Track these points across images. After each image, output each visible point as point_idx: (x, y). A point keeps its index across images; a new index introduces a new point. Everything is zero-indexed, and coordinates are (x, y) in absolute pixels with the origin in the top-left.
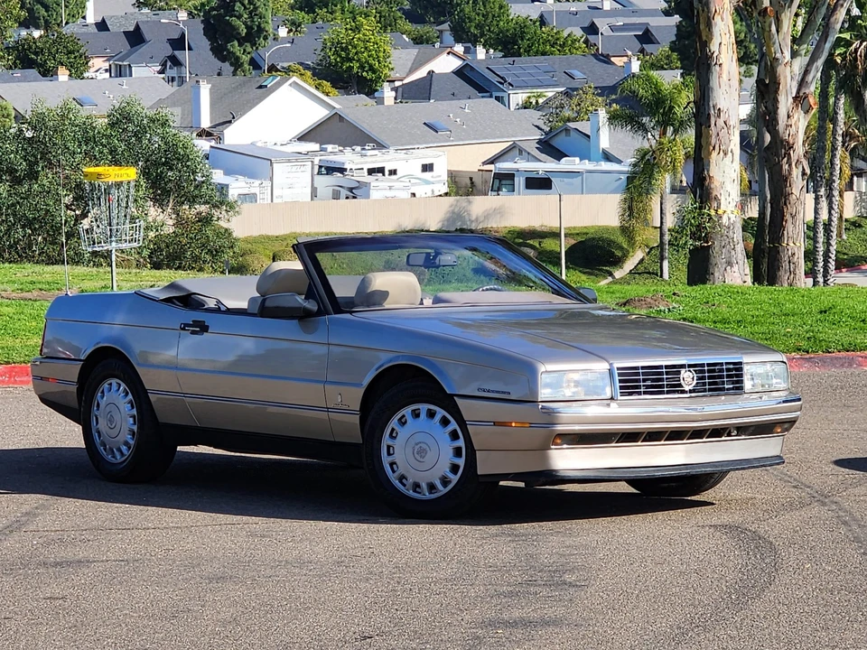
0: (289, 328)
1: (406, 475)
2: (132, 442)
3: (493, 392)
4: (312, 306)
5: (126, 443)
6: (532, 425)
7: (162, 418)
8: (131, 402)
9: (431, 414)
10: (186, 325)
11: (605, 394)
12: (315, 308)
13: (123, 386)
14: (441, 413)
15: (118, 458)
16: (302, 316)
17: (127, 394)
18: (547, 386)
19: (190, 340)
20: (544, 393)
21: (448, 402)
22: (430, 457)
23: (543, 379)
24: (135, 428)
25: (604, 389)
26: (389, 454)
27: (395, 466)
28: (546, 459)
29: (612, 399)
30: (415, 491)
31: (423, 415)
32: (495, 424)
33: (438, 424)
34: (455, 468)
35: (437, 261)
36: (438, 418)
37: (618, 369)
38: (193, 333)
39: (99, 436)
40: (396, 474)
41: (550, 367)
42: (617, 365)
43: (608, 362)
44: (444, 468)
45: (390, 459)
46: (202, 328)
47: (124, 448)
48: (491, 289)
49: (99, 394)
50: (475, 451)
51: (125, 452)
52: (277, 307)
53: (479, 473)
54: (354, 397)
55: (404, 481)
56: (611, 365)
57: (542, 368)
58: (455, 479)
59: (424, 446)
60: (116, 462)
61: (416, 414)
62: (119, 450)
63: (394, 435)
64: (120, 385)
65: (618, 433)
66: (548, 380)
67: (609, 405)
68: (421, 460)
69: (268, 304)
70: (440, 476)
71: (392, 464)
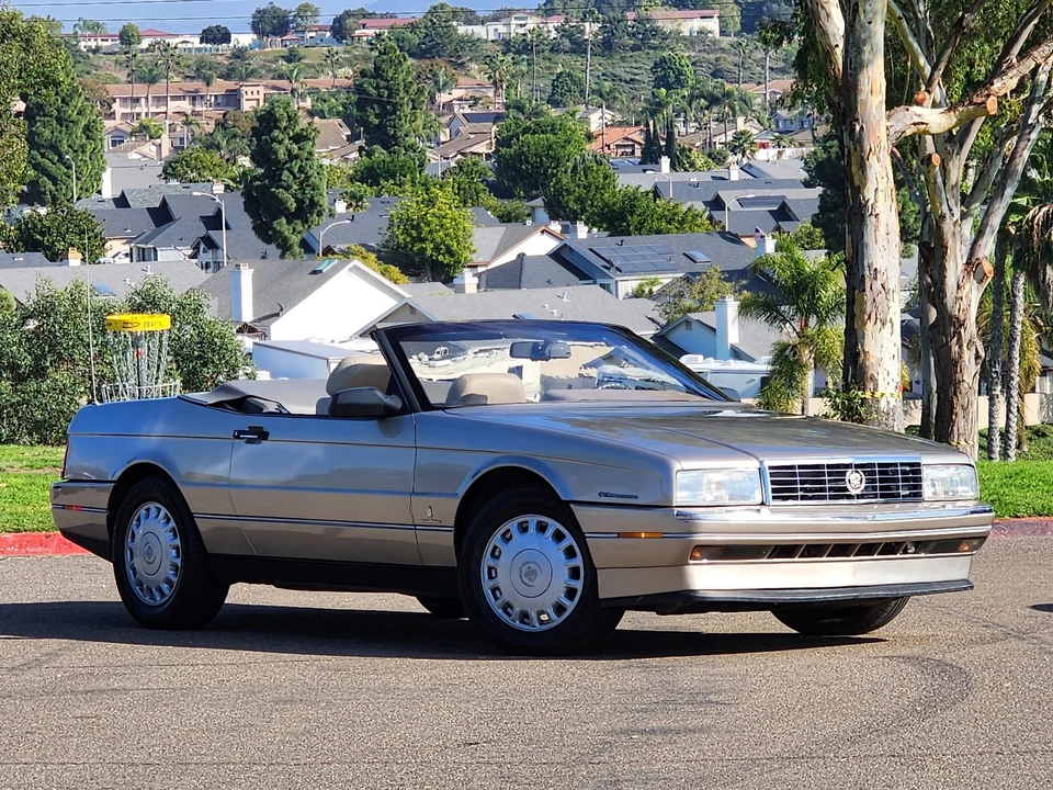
0: (367, 430)
1: (512, 602)
2: (175, 579)
3: (617, 496)
4: (395, 402)
5: (168, 581)
6: (664, 535)
7: (211, 549)
8: (173, 530)
9: (542, 528)
10: (241, 432)
11: (754, 498)
12: (399, 405)
13: (164, 511)
14: (553, 525)
15: (158, 599)
16: (383, 415)
17: (168, 521)
18: (684, 487)
19: (245, 450)
20: (680, 497)
21: (562, 511)
22: (540, 582)
23: (679, 479)
24: (179, 562)
25: (753, 492)
26: (490, 577)
27: (497, 592)
28: (682, 576)
29: (762, 504)
30: (522, 622)
31: (532, 529)
32: (620, 535)
33: (550, 539)
34: (571, 593)
35: (547, 352)
36: (550, 532)
37: (770, 468)
38: (250, 441)
39: (135, 574)
40: (499, 601)
41: (686, 464)
42: (768, 462)
43: (757, 459)
44: (557, 593)
45: (492, 583)
46: (262, 435)
47: (165, 587)
49: (135, 522)
50: (596, 569)
51: (166, 592)
52: (351, 405)
53: (600, 597)
54: (447, 509)
55: (509, 610)
56: (761, 462)
57: (677, 466)
58: (570, 606)
59: (533, 566)
60: (156, 604)
61: (523, 529)
62: (160, 590)
63: (497, 554)
64: (159, 510)
65: (771, 546)
66: (685, 481)
67: (758, 511)
68: (530, 583)
69: (341, 400)
70: (553, 602)
71: (495, 590)
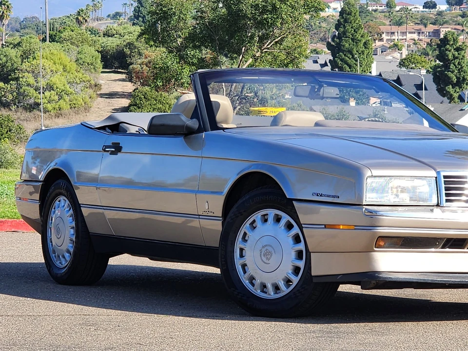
1: (255, 276)
2: (72, 250)
3: (325, 196)
4: (194, 124)
5: (68, 251)
6: (357, 227)
7: (91, 230)
8: (72, 216)
9: (278, 219)
10: (106, 147)
11: (431, 201)
12: (197, 126)
13: (67, 202)
14: (285, 218)
15: (63, 263)
16: (187, 133)
17: (69, 209)
18: (373, 190)
19: (109, 160)
20: (369, 197)
21: (287, 205)
22: (274, 261)
23: (369, 183)
24: (74, 238)
25: (431, 196)
26: (242, 256)
27: (246, 267)
28: (370, 261)
29: (438, 205)
30: (263, 291)
31: (271, 220)
32: (326, 226)
33: (283, 228)
34: (296, 270)
35: (321, 93)
36: (283, 222)
37: (445, 177)
38: (111, 153)
39: (52, 245)
40: (247, 275)
41: (376, 172)
42: (443, 174)
43: (435, 170)
44: (286, 270)
45: (242, 261)
46: (117, 149)
47: (67, 255)
48: (372, 121)
49: (53, 210)
50: (310, 253)
51: (67, 258)
52: (163, 125)
53: (313, 274)
54: (216, 204)
55: (254, 281)
56: (438, 173)
57: (368, 173)
58: (295, 280)
59: (270, 249)
60: (62, 266)
61: (265, 220)
62: (64, 257)
63: (246, 238)
64: (65, 202)
65: (441, 239)
66: (374, 185)
67: (432, 211)
68: (267, 262)
70: (283, 277)
71: (244, 266)
